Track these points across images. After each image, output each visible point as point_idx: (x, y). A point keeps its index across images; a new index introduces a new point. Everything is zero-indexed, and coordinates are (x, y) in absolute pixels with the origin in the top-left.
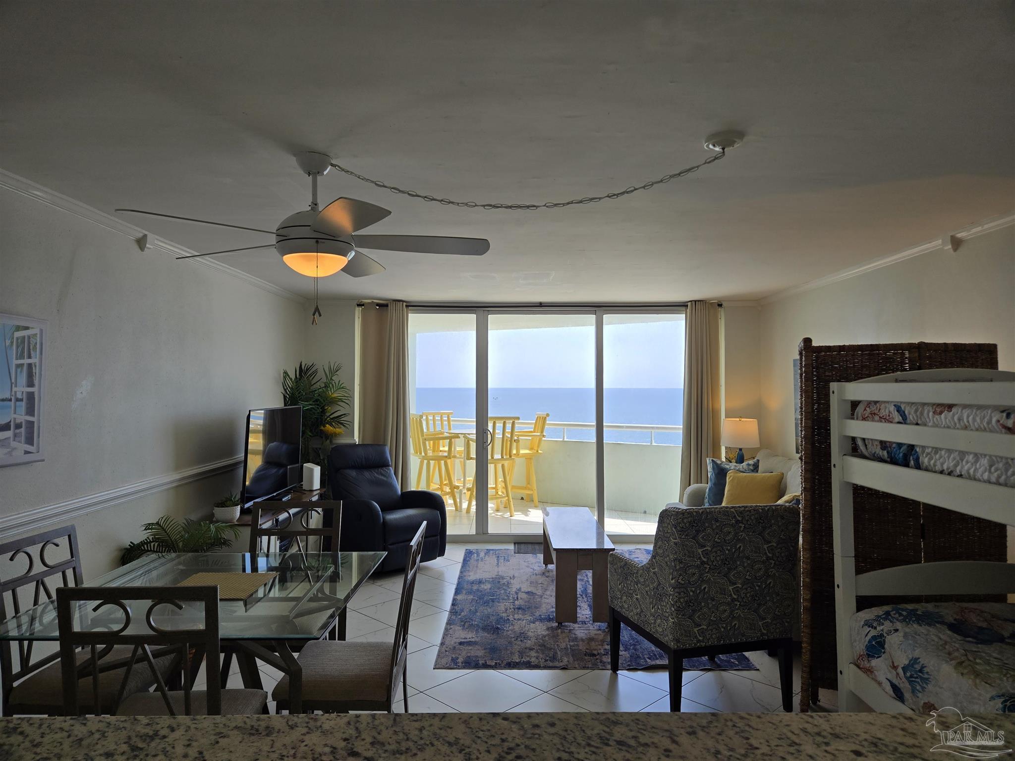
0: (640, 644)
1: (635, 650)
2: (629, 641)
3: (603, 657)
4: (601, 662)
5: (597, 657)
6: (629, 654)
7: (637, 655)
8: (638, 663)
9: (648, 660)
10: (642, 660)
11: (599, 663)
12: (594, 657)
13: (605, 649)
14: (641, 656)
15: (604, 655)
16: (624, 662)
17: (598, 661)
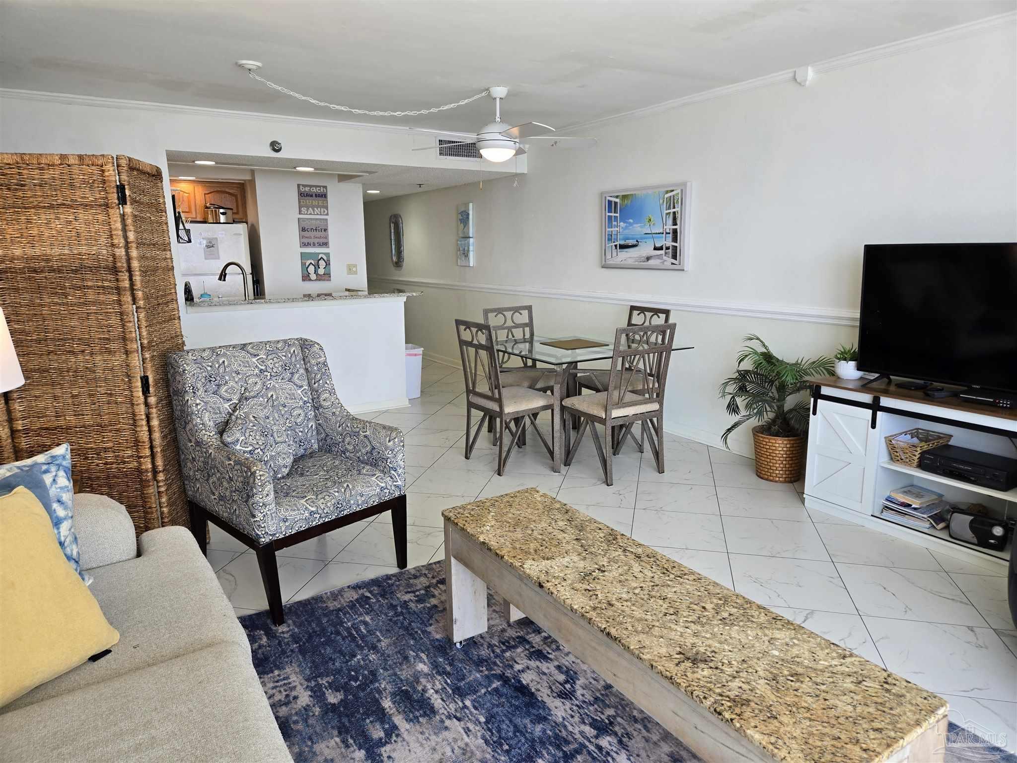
0: (390, 620)
1: (391, 604)
2: (410, 624)
3: (428, 584)
4: (425, 574)
5: (434, 581)
6: (397, 598)
7: (387, 599)
8: (379, 586)
9: (369, 595)
10: (376, 592)
11: (427, 572)
12: (438, 579)
13: (434, 596)
14: (380, 599)
15: (429, 587)
16: (398, 583)
17: (430, 576)
